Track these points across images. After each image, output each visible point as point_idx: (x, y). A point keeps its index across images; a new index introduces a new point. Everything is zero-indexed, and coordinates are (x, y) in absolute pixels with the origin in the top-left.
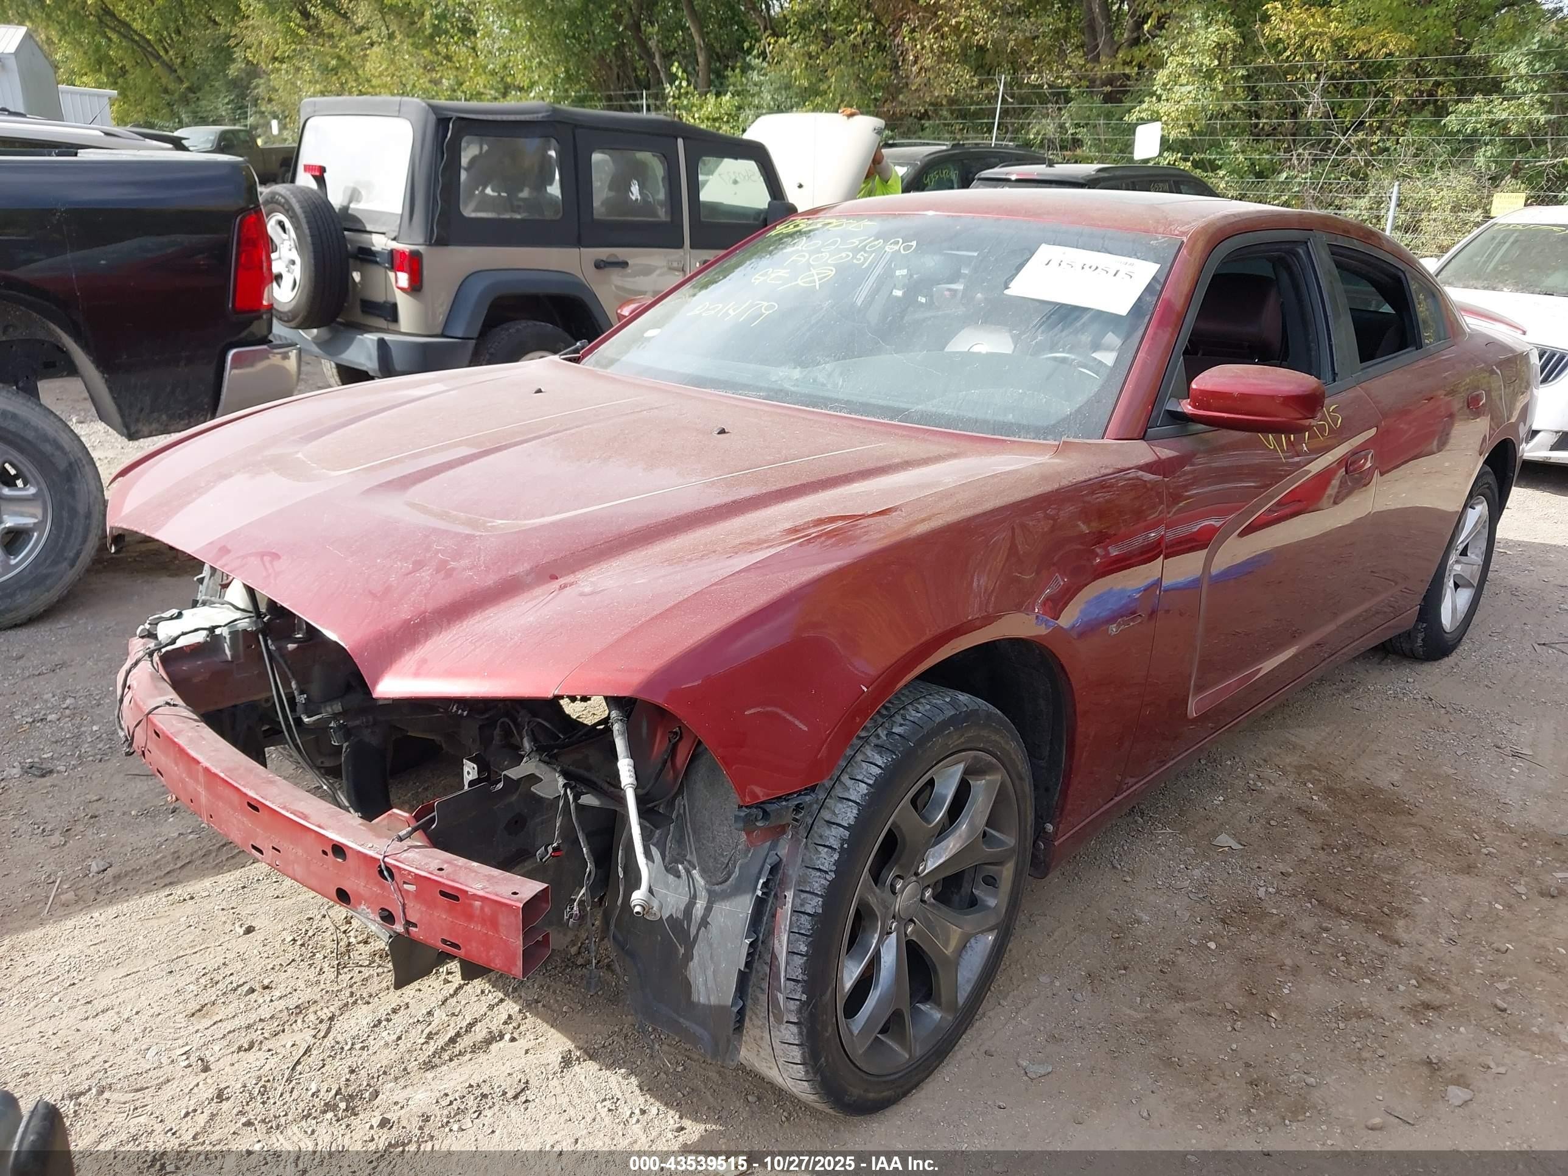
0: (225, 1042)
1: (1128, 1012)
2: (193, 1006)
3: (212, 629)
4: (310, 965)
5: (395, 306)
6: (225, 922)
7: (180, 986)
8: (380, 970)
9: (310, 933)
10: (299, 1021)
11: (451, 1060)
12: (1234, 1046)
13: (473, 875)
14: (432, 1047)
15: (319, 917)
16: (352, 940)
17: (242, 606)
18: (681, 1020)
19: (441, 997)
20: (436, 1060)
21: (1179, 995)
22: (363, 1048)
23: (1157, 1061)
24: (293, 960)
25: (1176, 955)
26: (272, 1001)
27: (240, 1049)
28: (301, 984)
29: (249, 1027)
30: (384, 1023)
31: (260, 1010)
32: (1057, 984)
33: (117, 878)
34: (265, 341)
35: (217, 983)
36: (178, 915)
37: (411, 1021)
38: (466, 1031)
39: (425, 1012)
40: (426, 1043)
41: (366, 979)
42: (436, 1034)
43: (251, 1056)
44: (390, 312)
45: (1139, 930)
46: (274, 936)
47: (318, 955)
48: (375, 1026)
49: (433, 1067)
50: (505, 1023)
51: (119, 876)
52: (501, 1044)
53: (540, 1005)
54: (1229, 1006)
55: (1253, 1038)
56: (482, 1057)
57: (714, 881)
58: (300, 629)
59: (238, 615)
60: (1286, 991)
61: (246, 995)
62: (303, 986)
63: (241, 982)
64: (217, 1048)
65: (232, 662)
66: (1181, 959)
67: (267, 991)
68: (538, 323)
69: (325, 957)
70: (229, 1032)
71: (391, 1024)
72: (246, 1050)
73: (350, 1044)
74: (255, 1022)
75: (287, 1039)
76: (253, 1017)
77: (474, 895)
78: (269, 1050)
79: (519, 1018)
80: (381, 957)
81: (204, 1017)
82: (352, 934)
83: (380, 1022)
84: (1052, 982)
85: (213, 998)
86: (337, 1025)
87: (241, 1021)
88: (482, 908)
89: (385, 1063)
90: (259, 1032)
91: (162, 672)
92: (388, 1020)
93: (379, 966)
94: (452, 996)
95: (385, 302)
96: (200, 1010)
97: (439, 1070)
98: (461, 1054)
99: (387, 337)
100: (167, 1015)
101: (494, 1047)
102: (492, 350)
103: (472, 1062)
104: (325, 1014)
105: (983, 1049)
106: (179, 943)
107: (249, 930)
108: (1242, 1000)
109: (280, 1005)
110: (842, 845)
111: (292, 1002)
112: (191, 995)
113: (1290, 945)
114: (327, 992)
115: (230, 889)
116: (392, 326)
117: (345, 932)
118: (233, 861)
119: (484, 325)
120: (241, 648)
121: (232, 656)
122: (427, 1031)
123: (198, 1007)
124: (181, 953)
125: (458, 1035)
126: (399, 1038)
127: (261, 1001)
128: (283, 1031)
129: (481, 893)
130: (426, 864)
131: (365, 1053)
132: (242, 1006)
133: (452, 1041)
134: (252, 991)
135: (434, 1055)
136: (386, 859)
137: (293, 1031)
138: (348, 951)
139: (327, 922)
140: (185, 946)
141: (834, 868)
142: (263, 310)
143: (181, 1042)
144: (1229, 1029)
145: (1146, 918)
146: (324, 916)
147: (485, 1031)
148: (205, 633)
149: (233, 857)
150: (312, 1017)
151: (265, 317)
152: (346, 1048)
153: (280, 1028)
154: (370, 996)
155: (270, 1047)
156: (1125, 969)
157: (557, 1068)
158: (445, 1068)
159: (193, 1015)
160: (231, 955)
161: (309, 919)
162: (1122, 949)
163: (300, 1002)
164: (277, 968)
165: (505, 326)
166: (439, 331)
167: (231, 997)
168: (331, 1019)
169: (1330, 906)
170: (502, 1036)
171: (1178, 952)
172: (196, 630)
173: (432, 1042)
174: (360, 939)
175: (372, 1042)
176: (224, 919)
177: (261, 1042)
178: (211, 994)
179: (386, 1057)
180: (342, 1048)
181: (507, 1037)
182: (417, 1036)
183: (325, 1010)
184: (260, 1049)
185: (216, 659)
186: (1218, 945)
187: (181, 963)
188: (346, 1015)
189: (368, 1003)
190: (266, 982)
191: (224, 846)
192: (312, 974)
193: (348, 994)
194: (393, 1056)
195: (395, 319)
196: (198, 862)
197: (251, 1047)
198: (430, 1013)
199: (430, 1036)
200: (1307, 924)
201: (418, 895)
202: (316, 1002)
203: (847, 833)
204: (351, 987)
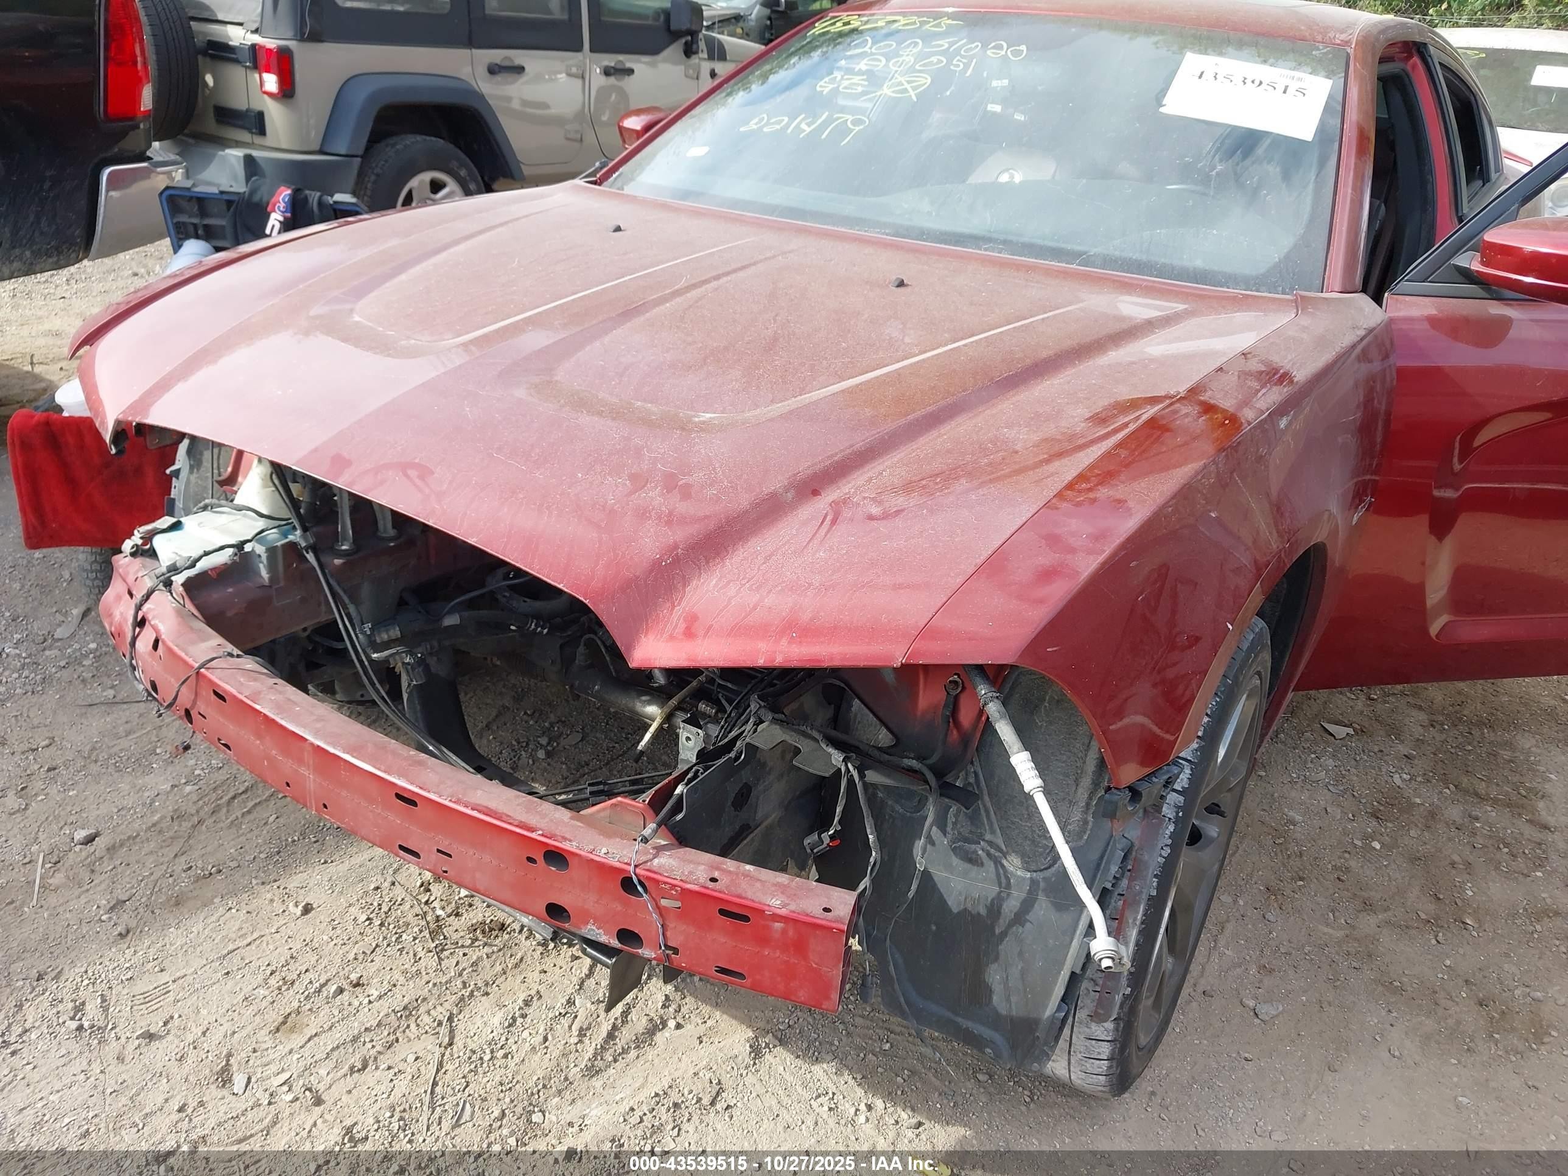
0: (331, 1064)
1: (1326, 930)
2: (274, 1017)
3: (240, 546)
4: (401, 950)
5: (261, 115)
6: (272, 901)
7: (247, 990)
8: (487, 950)
9: (385, 908)
10: (413, 1026)
11: (615, 1061)
12: (1448, 962)
13: (758, 885)
14: (589, 1049)
15: (387, 884)
16: (439, 912)
17: (265, 512)
18: (959, 1020)
19: (575, 980)
20: (599, 1063)
21: (1368, 906)
22: (506, 1056)
23: (1380, 988)
24: (377, 946)
25: (1346, 860)
26: (370, 1002)
27: (352, 1069)
28: (397, 976)
29: (355, 1039)
30: (520, 1020)
31: (360, 1015)
32: (1241, 903)
33: (111, 849)
34: (142, 157)
35: (293, 983)
36: (209, 895)
37: (551, 1015)
38: (623, 1021)
39: (564, 1001)
40: (580, 1041)
41: (474, 964)
42: (588, 1029)
43: (369, 1077)
44: (257, 123)
45: (1298, 832)
46: (342, 915)
47: (404, 936)
48: (510, 1025)
49: (597, 1072)
50: (664, 1006)
51: (114, 847)
52: (666, 1033)
53: (696, 979)
54: (1423, 916)
55: (1461, 951)
56: (650, 1053)
57: (1033, 868)
58: (345, 539)
59: (261, 524)
60: (1470, 893)
61: (334, 997)
62: (402, 980)
63: (322, 981)
64: (323, 1072)
65: (270, 587)
66: (1353, 864)
67: (359, 989)
68: (428, 138)
69: (415, 939)
70: (333, 1050)
71: (528, 1019)
72: (359, 1070)
73: (488, 1051)
74: (360, 1034)
75: (404, 1051)
76: (356, 1027)
77: (774, 915)
78: (389, 1068)
79: (678, 998)
80: (483, 932)
81: (292, 1030)
82: (436, 904)
83: (514, 1019)
84: (1235, 902)
85: (296, 1004)
86: (460, 1026)
87: (339, 1035)
88: (784, 932)
89: (540, 1073)
90: (369, 1045)
91: (189, 606)
92: (524, 1016)
93: (485, 944)
94: (588, 976)
95: (248, 110)
96: (284, 1023)
97: (606, 1075)
98: (625, 1051)
99: (255, 153)
100: (244, 1033)
101: (659, 1037)
102: (378, 170)
103: (641, 1061)
104: (441, 1013)
105: (1200, 989)
106: (224, 933)
107: (307, 909)
108: (1431, 907)
109: (384, 1007)
110: (1177, 813)
111: (397, 1001)
112: (264, 1004)
113: (1450, 839)
114: (435, 985)
115: (262, 856)
116: (258, 140)
117: (426, 903)
118: (251, 817)
119: (369, 141)
120: (281, 568)
121: (271, 579)
122: (575, 1027)
123: (281, 1019)
124: (231, 947)
125: (615, 1027)
126: (546, 1039)
127: (356, 1003)
128: (397, 1040)
129: (783, 912)
130: (691, 873)
131: (512, 1064)
132: (336, 1013)
133: (611, 1036)
134: (341, 991)
135: (595, 1055)
136: (638, 870)
137: (409, 1040)
138: (440, 927)
139: (399, 893)
140: (234, 936)
141: (1169, 842)
142: (139, 116)
143: (273, 1068)
144: (1434, 942)
145: (1298, 818)
146: (393, 884)
147: (644, 1020)
148: (230, 551)
149: (249, 812)
150: (426, 1019)
151: (142, 126)
152: (487, 1057)
153: (392, 1037)
154: (487, 985)
155: (389, 1062)
156: (1301, 879)
157: (747, 1060)
158: (611, 1071)
159: (278, 1030)
160: (297, 945)
161: (377, 888)
162: (1289, 856)
163: (406, 1000)
164: (360, 957)
165: (391, 141)
166: (317, 147)
167: (319, 1000)
168: (450, 1019)
169: (1466, 792)
170: (664, 1024)
171: (1347, 855)
172: (222, 548)
173: (586, 1041)
174: (449, 910)
175: (514, 1047)
176: (269, 896)
177: (376, 1059)
178: (291, 1000)
179: (538, 1066)
180: (481, 1059)
181: (672, 1024)
182: (564, 1035)
183: (439, 1009)
184: (377, 1068)
185: (250, 584)
186: (1383, 845)
187: (236, 959)
188: (467, 1010)
189: (487, 994)
190: (354, 977)
191: (234, 798)
192: (407, 960)
193: (460, 986)
194: (546, 1063)
195: (262, 132)
196: (209, 822)
197: (364, 1067)
198: (570, 1002)
199: (582, 1033)
200: (1454, 813)
201: (682, 914)
202: (425, 999)
203: (1181, 799)
204: (460, 975)
